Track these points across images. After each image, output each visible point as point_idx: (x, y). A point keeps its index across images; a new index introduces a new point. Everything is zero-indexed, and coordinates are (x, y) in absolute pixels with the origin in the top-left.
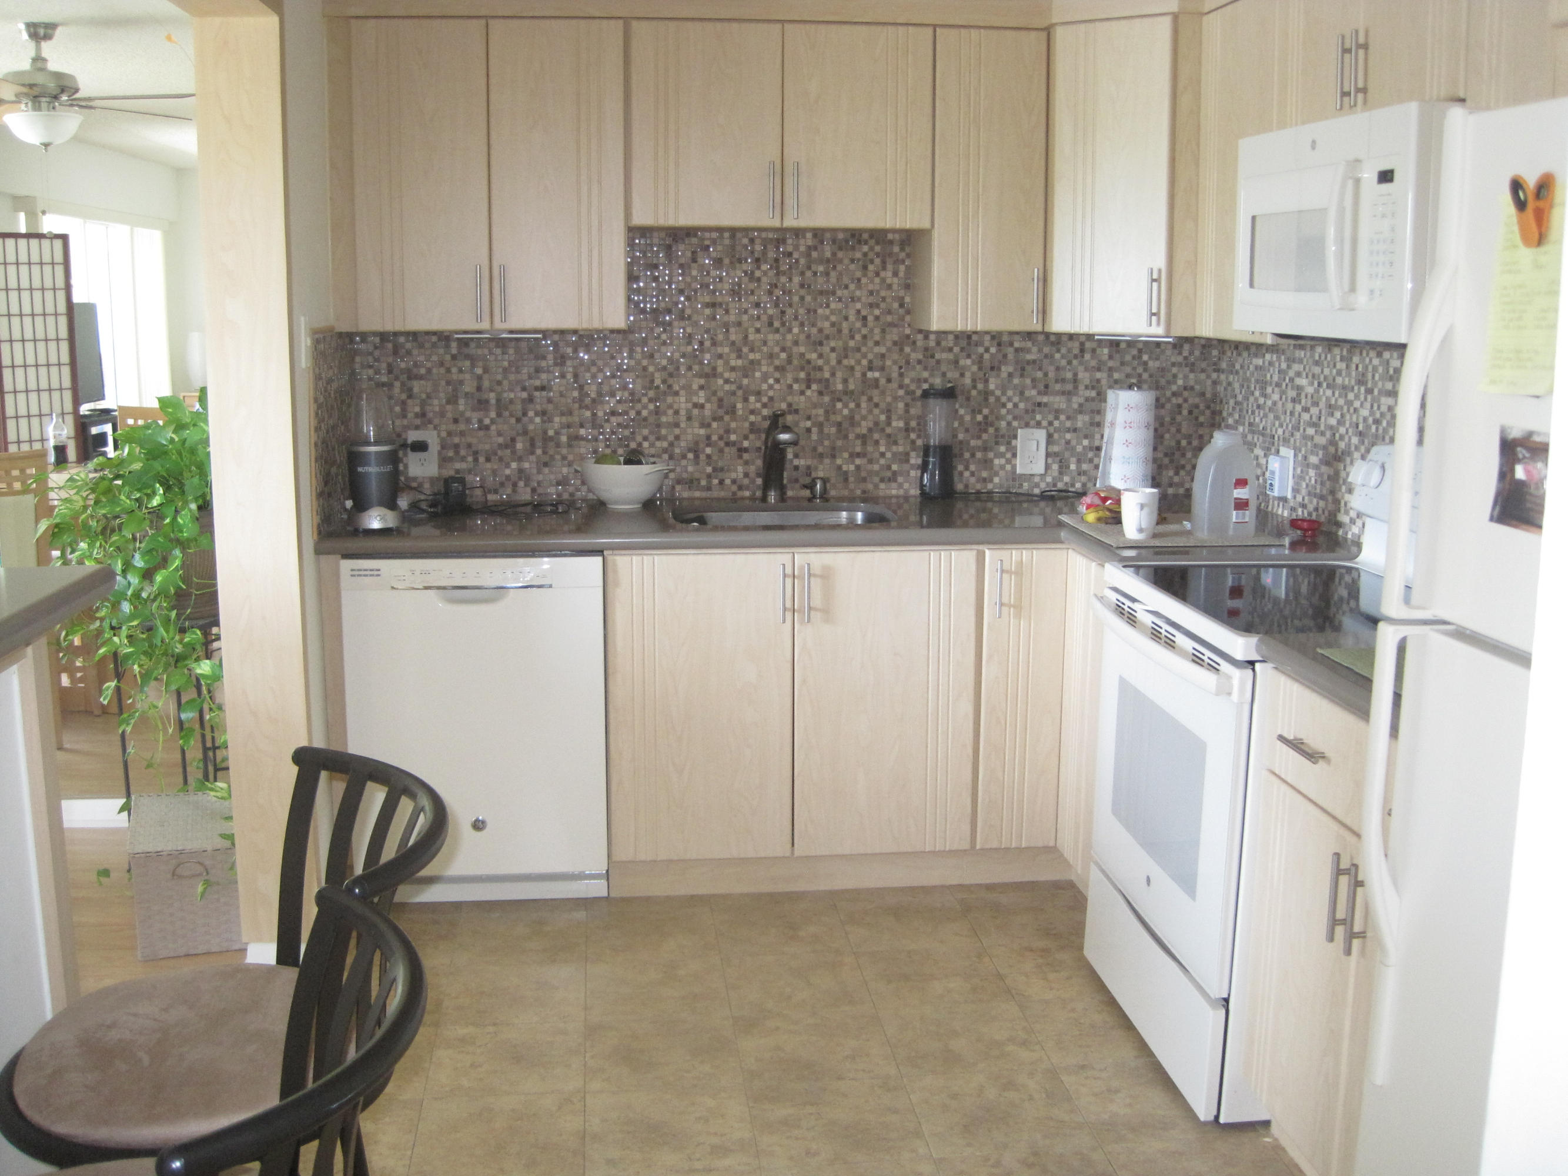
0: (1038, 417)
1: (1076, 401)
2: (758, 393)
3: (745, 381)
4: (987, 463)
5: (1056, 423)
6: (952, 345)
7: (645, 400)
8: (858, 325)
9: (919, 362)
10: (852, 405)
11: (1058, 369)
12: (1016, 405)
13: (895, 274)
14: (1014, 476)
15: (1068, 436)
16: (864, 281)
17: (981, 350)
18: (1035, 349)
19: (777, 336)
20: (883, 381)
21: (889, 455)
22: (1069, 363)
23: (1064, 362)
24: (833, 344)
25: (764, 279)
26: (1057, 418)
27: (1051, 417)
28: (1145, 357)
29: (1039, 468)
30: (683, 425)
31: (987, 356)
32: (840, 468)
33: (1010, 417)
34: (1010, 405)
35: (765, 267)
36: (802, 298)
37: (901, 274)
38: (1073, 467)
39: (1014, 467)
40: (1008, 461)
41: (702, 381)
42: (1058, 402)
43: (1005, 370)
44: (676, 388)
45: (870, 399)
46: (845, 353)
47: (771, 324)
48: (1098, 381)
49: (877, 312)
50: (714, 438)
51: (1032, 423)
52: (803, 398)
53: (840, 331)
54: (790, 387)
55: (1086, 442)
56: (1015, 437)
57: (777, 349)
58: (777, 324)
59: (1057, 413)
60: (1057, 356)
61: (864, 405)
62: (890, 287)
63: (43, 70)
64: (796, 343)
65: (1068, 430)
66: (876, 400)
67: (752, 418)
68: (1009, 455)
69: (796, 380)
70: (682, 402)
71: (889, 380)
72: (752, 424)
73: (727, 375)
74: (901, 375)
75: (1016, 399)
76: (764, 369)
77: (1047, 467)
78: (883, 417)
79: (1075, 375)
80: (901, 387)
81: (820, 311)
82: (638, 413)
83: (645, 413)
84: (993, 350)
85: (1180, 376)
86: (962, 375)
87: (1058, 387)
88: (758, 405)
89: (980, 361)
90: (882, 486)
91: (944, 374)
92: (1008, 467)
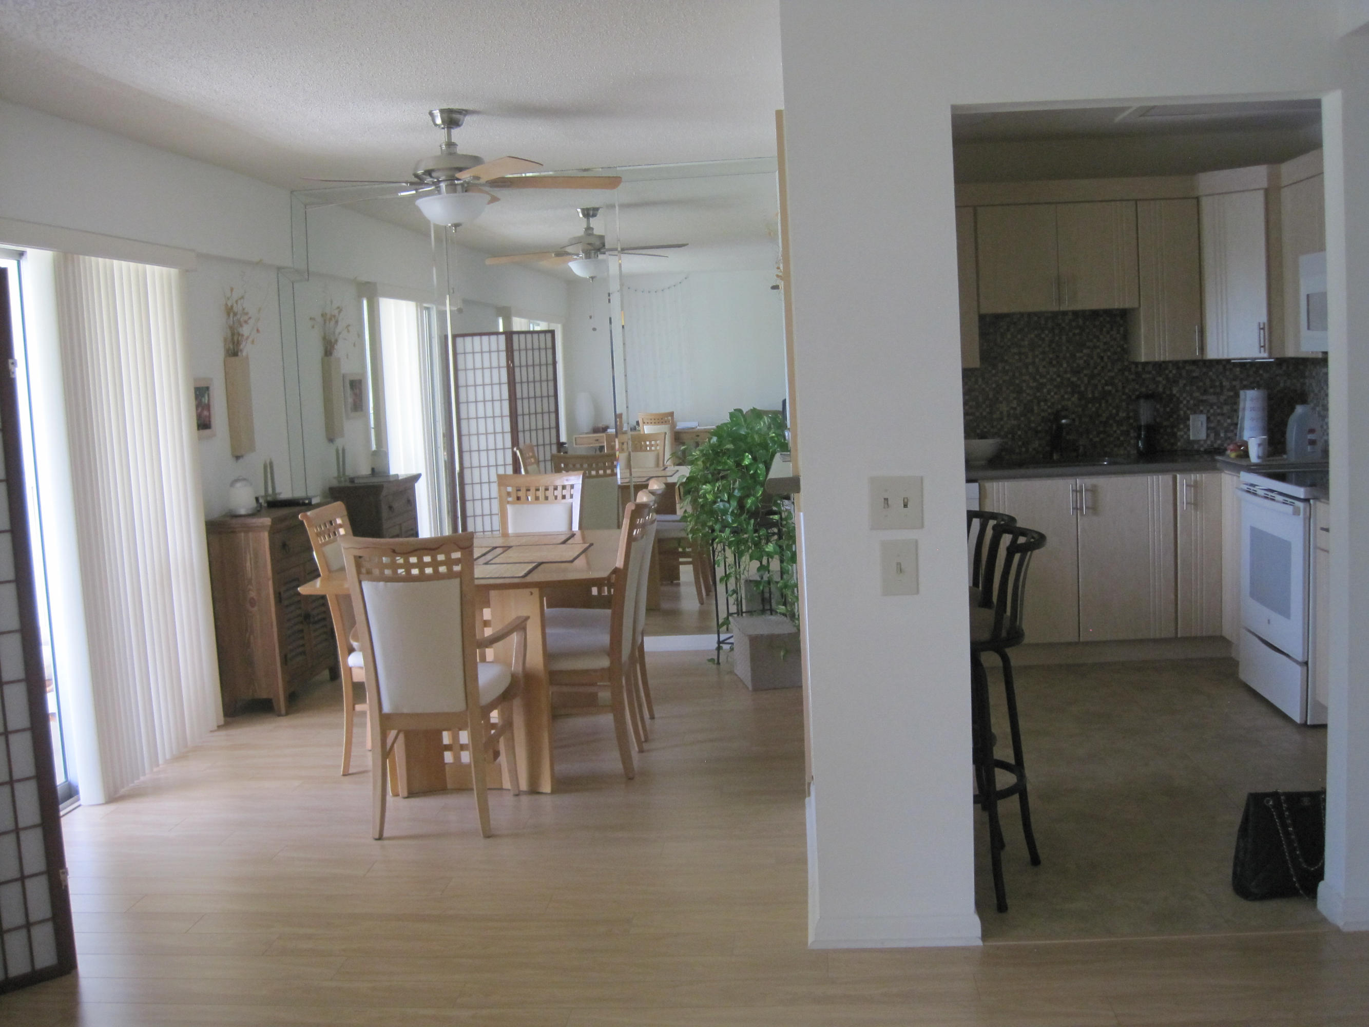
0: (1201, 408)
1: (1222, 398)
2: (1046, 401)
3: (1038, 394)
4: (1174, 435)
5: (1212, 411)
6: (1151, 370)
7: (984, 406)
8: (1099, 361)
9: (1133, 380)
10: (1097, 405)
11: (1211, 380)
12: (1188, 402)
13: (1118, 332)
14: (1189, 442)
15: (1219, 418)
16: (1101, 337)
17: (1167, 372)
18: (1197, 370)
19: (1055, 370)
20: (1113, 391)
21: (1118, 432)
22: (1218, 377)
23: (1214, 377)
24: (1085, 372)
25: (1047, 339)
26: (1212, 408)
27: (1208, 407)
28: (1261, 372)
29: (1203, 435)
30: (1005, 419)
31: (1171, 375)
32: (1091, 440)
33: (1185, 409)
34: (1185, 402)
35: (1047, 332)
36: (1068, 348)
37: (1122, 332)
38: (1222, 435)
39: (1189, 436)
40: (1185, 433)
41: (1015, 395)
42: (1212, 399)
43: (1182, 382)
44: (1001, 399)
45: (1107, 401)
46: (1092, 377)
47: (1051, 363)
48: (1235, 386)
49: (1109, 354)
50: (1023, 426)
51: (1198, 411)
52: (1070, 403)
53: (1088, 365)
54: (1063, 396)
55: (1229, 421)
56: (1189, 419)
57: (1055, 376)
58: (1054, 362)
59: (1212, 406)
60: (1210, 373)
61: (1103, 405)
62: (1115, 339)
63: (592, 234)
64: (1066, 372)
65: (1219, 414)
66: (1110, 401)
67: (1043, 414)
68: (1185, 430)
69: (1066, 393)
70: (1004, 408)
71: (1117, 391)
72: (1043, 417)
73: (1028, 391)
74: (1124, 387)
75: (1188, 398)
76: (1049, 387)
77: (1208, 436)
78: (1114, 411)
79: (1221, 383)
80: (1124, 394)
81: (1078, 355)
82: (981, 414)
83: (984, 414)
84: (1174, 372)
85: (1281, 381)
86: (1157, 386)
87: (1212, 390)
88: (1046, 407)
89: (1167, 379)
90: (1116, 449)
91: (1147, 386)
92: (1185, 436)
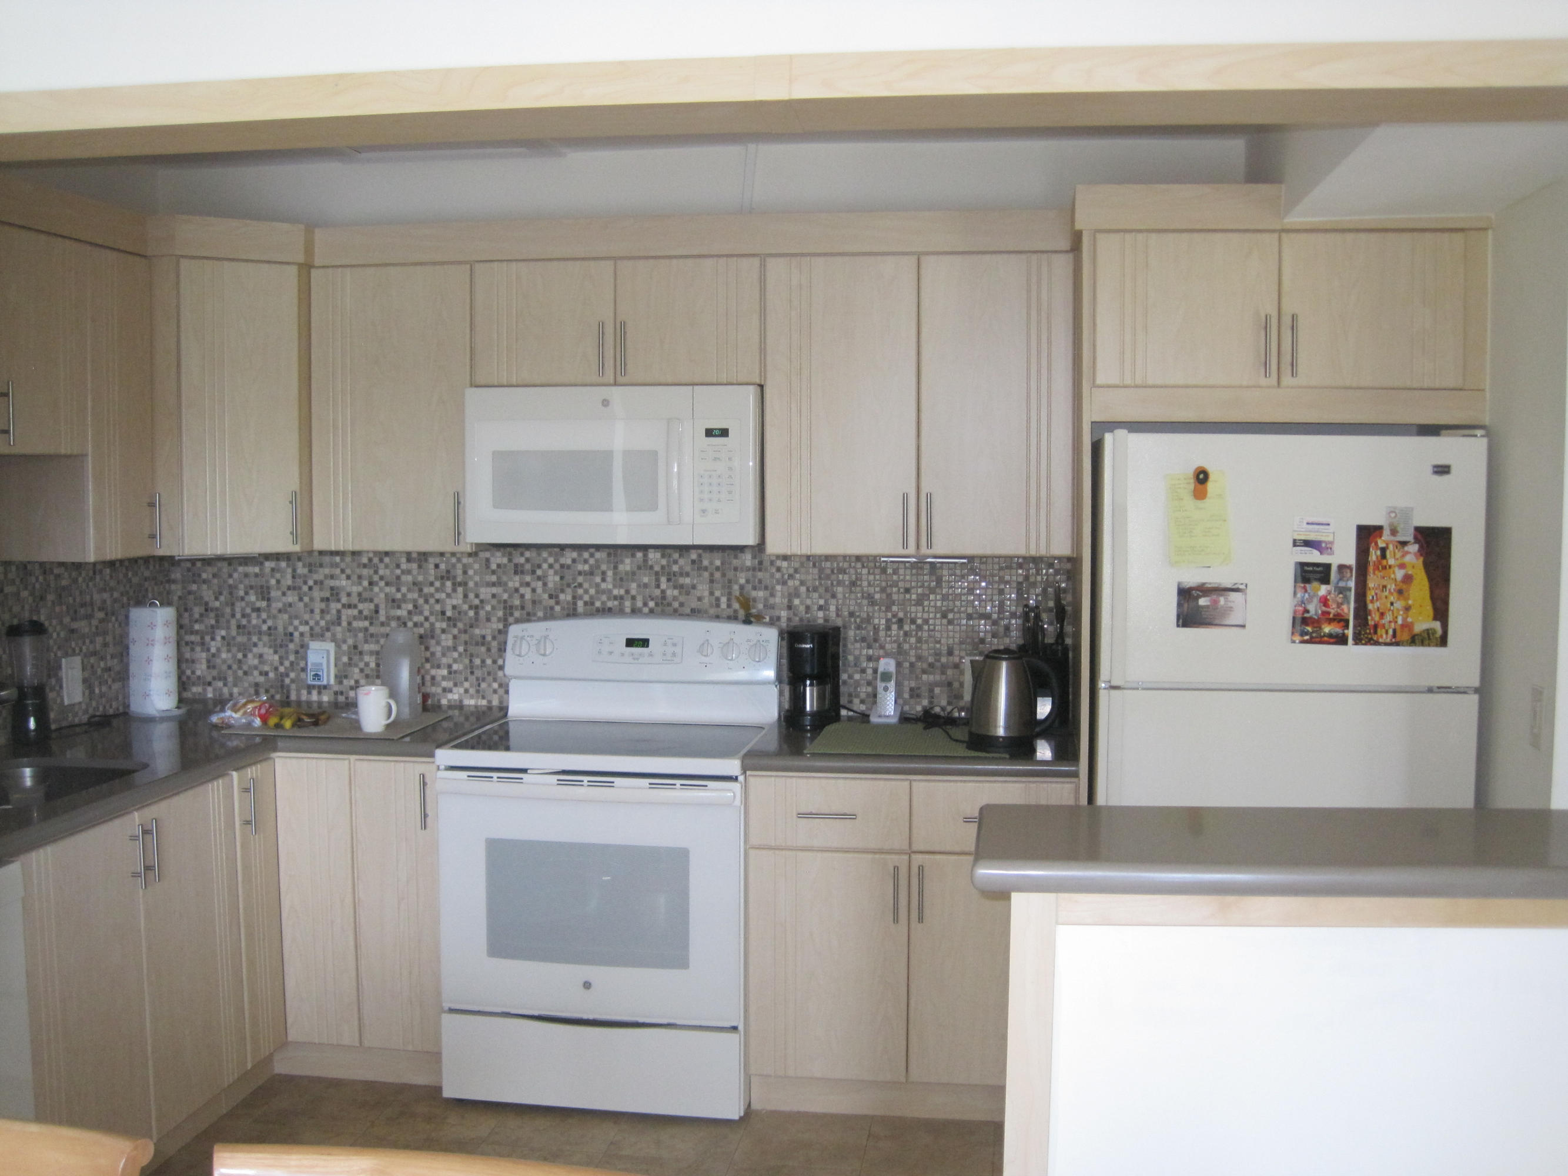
0: (73, 644)
1: (95, 622)
5: (84, 649)
6: (14, 577)
11: (81, 593)
12: (58, 634)
14: (63, 709)
15: (92, 660)
17: (33, 580)
18: (66, 575)
22: (88, 586)
23: (84, 587)
26: (84, 643)
27: (80, 642)
29: (78, 697)
31: (37, 586)
33: (55, 648)
34: (55, 635)
38: (97, 691)
39: (62, 700)
40: (58, 694)
42: (82, 625)
43: (50, 597)
51: (70, 651)
55: (102, 664)
56: (60, 667)
59: (83, 637)
60: (80, 580)
65: (91, 654)
68: (57, 688)
75: (58, 628)
77: (83, 695)
79: (92, 597)
84: (41, 578)
85: (150, 589)
86: (23, 608)
87: (82, 611)
89: (33, 592)
91: (10, 610)
92: (59, 701)
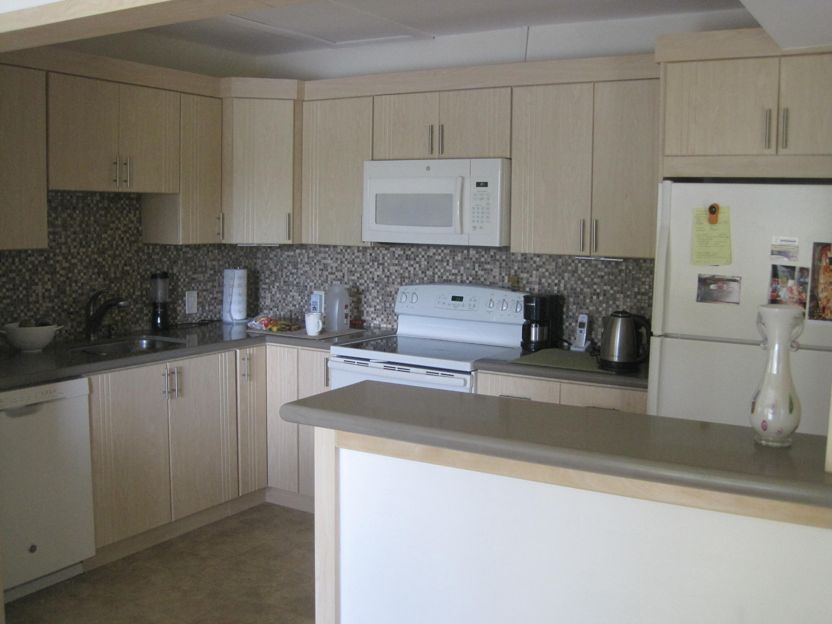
0: (193, 285)
1: (207, 275)
2: (76, 282)
3: (70, 275)
4: (175, 310)
5: (200, 288)
6: (158, 251)
7: (21, 289)
8: (120, 242)
9: (146, 260)
10: (118, 285)
11: (199, 261)
12: (184, 280)
13: (135, 215)
14: (185, 315)
15: (204, 293)
16: (122, 219)
17: (170, 253)
18: (190, 252)
19: (84, 250)
20: (131, 271)
21: (135, 310)
22: (204, 258)
23: (201, 258)
24: (109, 252)
25: (78, 218)
26: (200, 285)
27: (198, 285)
28: (231, 253)
29: (195, 310)
30: (41, 302)
31: (172, 256)
32: (114, 318)
33: (182, 286)
34: (182, 280)
35: (78, 212)
36: (95, 229)
37: (137, 215)
38: (207, 308)
39: (185, 310)
40: (183, 308)
41: (49, 276)
42: (200, 277)
43: (180, 262)
44: (37, 281)
45: (126, 282)
46: (114, 257)
47: (81, 243)
48: (214, 266)
49: (128, 235)
50: (56, 308)
51: (191, 288)
52: (96, 283)
53: (112, 246)
54: (91, 277)
55: (211, 296)
56: (185, 296)
57: (84, 257)
58: (84, 243)
59: (200, 282)
60: (199, 255)
61: (123, 285)
62: (132, 222)
64: (93, 253)
65: (204, 291)
66: (129, 281)
67: (74, 295)
68: (183, 305)
69: (94, 274)
70: (39, 289)
71: (133, 271)
72: (74, 299)
73: (61, 272)
74: (139, 268)
75: (184, 277)
76: (79, 268)
77: (198, 310)
78: (132, 290)
79: (206, 263)
80: (138, 274)
81: (103, 236)
82: (18, 296)
83: (21, 296)
84: (175, 253)
85: (243, 261)
86: (163, 266)
87: (200, 270)
88: (77, 288)
89: (169, 259)
90: (133, 326)
91: (156, 266)
92: (183, 311)
